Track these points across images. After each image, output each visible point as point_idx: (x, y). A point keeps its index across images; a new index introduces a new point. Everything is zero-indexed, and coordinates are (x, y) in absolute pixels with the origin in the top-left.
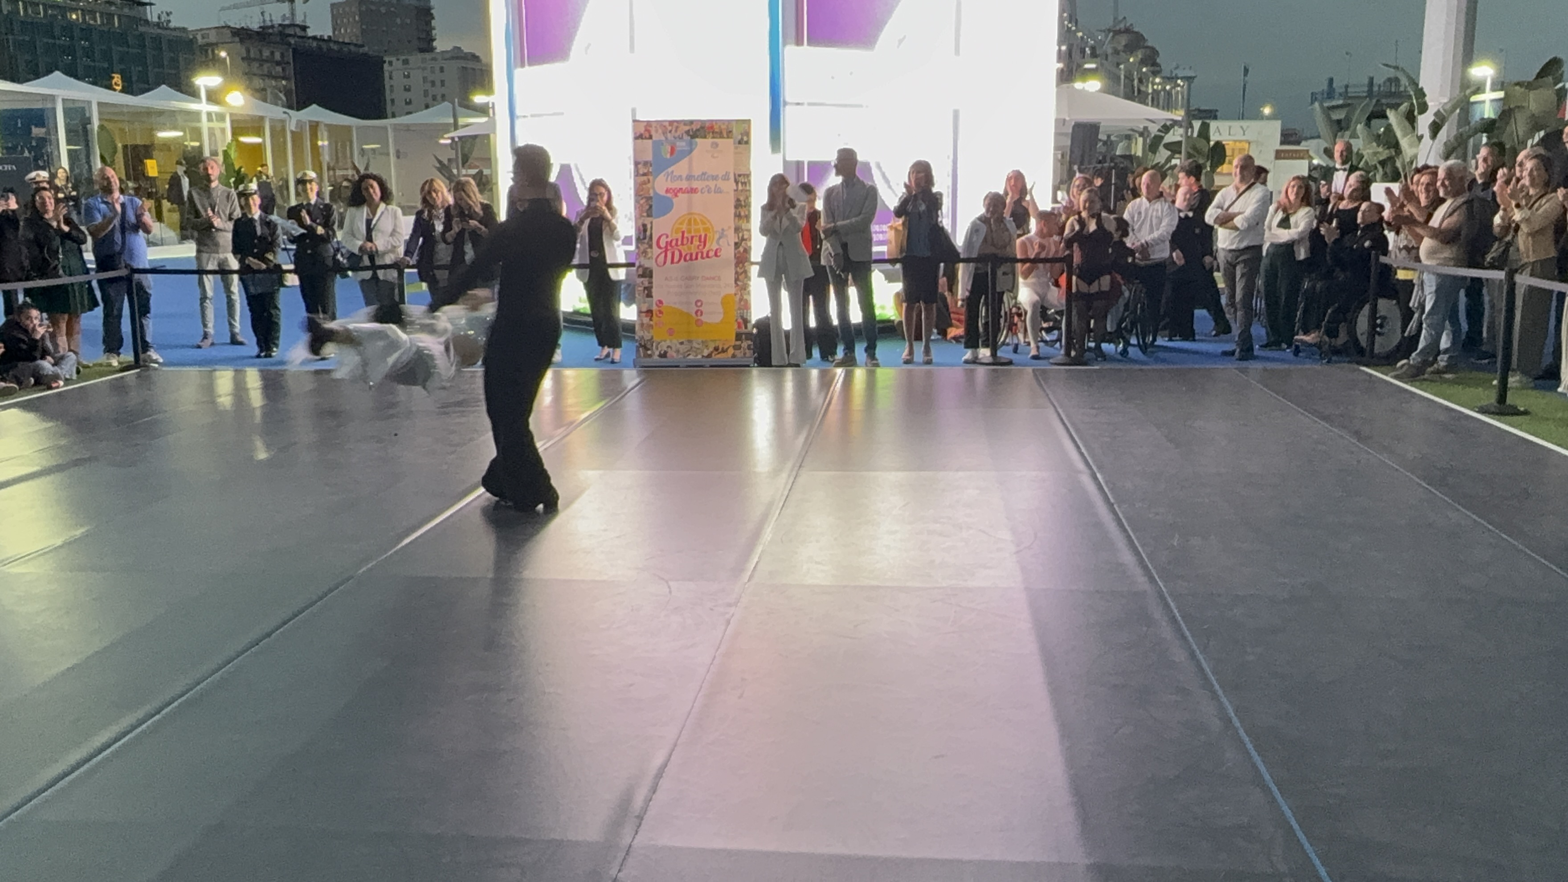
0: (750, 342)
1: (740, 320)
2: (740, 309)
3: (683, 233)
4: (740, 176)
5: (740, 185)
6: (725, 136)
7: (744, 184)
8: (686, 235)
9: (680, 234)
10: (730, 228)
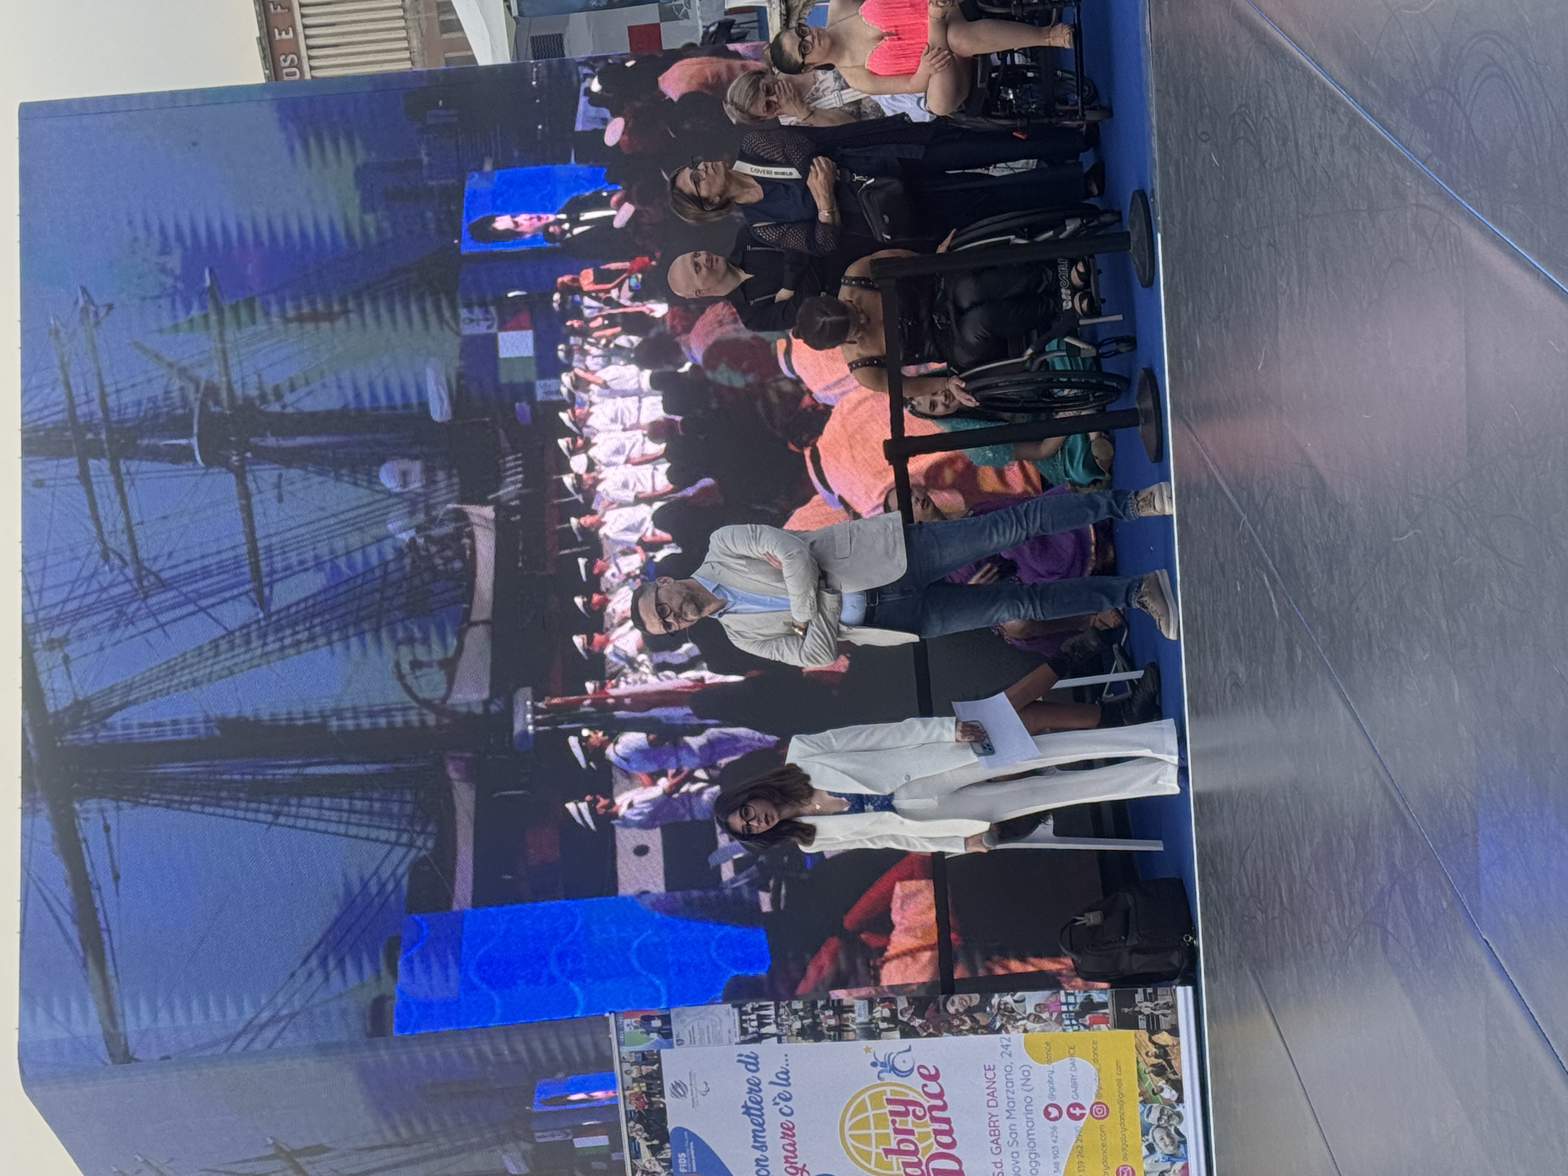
0: (1139, 997)
1: (1087, 1019)
2: (1059, 1021)
3: (888, 1152)
4: (744, 1031)
5: (764, 1030)
6: (655, 1067)
7: (762, 1021)
8: (894, 1146)
9: (893, 1158)
10: (867, 1050)
